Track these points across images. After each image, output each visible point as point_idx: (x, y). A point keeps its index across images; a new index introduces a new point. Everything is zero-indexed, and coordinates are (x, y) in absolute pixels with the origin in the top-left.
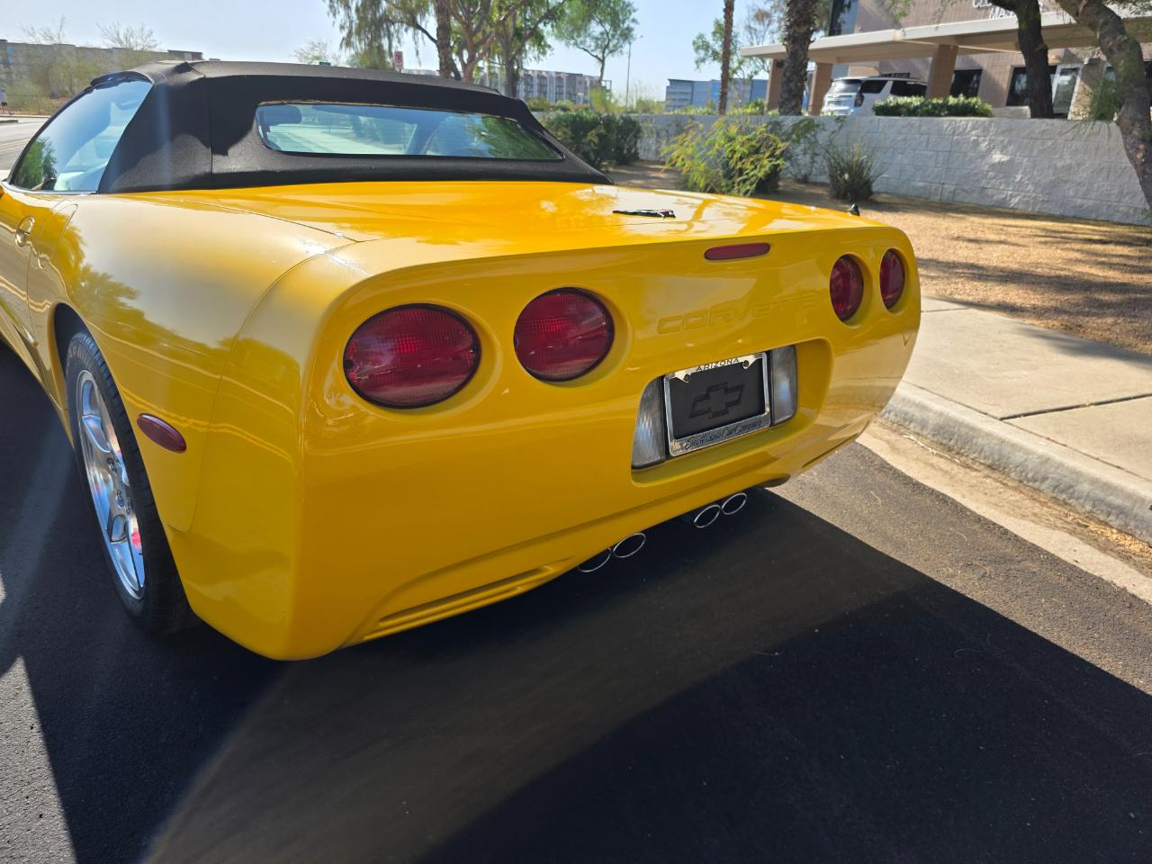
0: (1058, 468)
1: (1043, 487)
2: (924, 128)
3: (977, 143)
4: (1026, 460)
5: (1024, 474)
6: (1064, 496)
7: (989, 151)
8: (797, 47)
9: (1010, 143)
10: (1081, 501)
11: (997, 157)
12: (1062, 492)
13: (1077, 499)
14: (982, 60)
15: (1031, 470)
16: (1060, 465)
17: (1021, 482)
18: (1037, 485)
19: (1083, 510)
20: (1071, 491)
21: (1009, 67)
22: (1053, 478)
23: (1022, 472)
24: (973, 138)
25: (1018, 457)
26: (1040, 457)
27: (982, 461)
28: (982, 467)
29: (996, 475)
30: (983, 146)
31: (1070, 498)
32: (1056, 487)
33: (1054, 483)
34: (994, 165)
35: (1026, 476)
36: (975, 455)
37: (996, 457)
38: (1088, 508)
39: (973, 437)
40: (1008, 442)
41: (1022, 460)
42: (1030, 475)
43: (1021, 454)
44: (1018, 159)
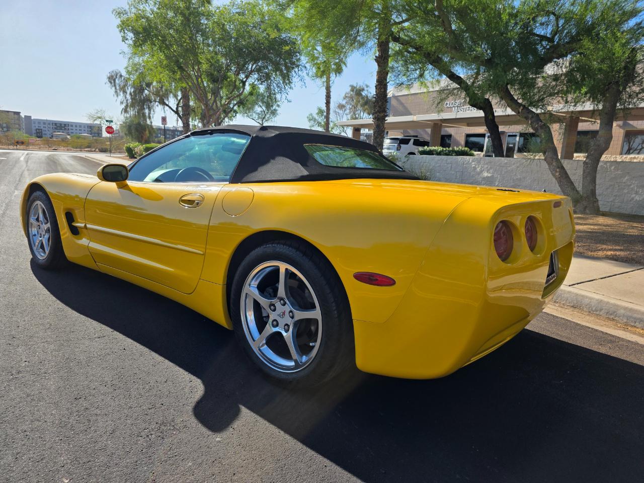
0: (607, 304)
1: (601, 313)
2: (449, 161)
3: (475, 168)
4: (590, 302)
5: (590, 309)
6: (612, 317)
7: (481, 171)
8: (379, 122)
9: (491, 168)
10: (621, 318)
11: (486, 174)
12: (611, 314)
13: (619, 317)
14: (450, 131)
15: (594, 306)
16: (608, 303)
17: (589, 312)
18: (598, 313)
19: (623, 322)
20: (615, 314)
21: (464, 134)
22: (605, 309)
23: (589, 308)
24: (473, 166)
25: (587, 301)
26: (597, 300)
27: (568, 304)
28: (569, 307)
29: (577, 310)
30: (478, 169)
31: (615, 317)
32: (607, 313)
33: (606, 311)
34: (484, 178)
35: (592, 309)
36: (564, 302)
37: (575, 302)
38: (625, 320)
39: (561, 294)
40: (580, 295)
41: (588, 302)
42: (594, 309)
43: (587, 300)
44: (495, 175)
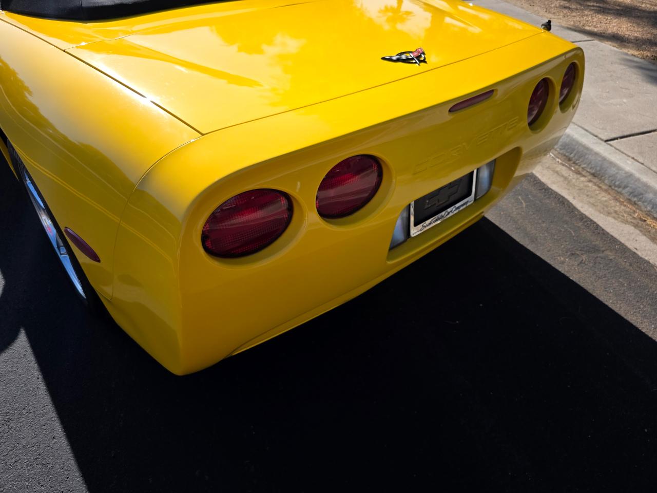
0: (636, 181)
1: (624, 192)
4: (617, 173)
5: (613, 182)
6: (635, 199)
10: (646, 204)
12: (635, 196)
13: (643, 202)
15: (619, 180)
16: (638, 180)
17: (610, 186)
18: (620, 190)
19: (645, 209)
20: (641, 196)
22: (631, 187)
23: (612, 181)
25: (613, 171)
26: (626, 173)
27: (588, 170)
28: (588, 174)
29: (595, 180)
31: (639, 201)
32: (631, 193)
33: (631, 191)
35: (614, 183)
36: (585, 166)
37: (598, 168)
38: (649, 208)
39: (586, 154)
40: (608, 161)
41: (614, 173)
42: (617, 183)
43: (614, 169)
